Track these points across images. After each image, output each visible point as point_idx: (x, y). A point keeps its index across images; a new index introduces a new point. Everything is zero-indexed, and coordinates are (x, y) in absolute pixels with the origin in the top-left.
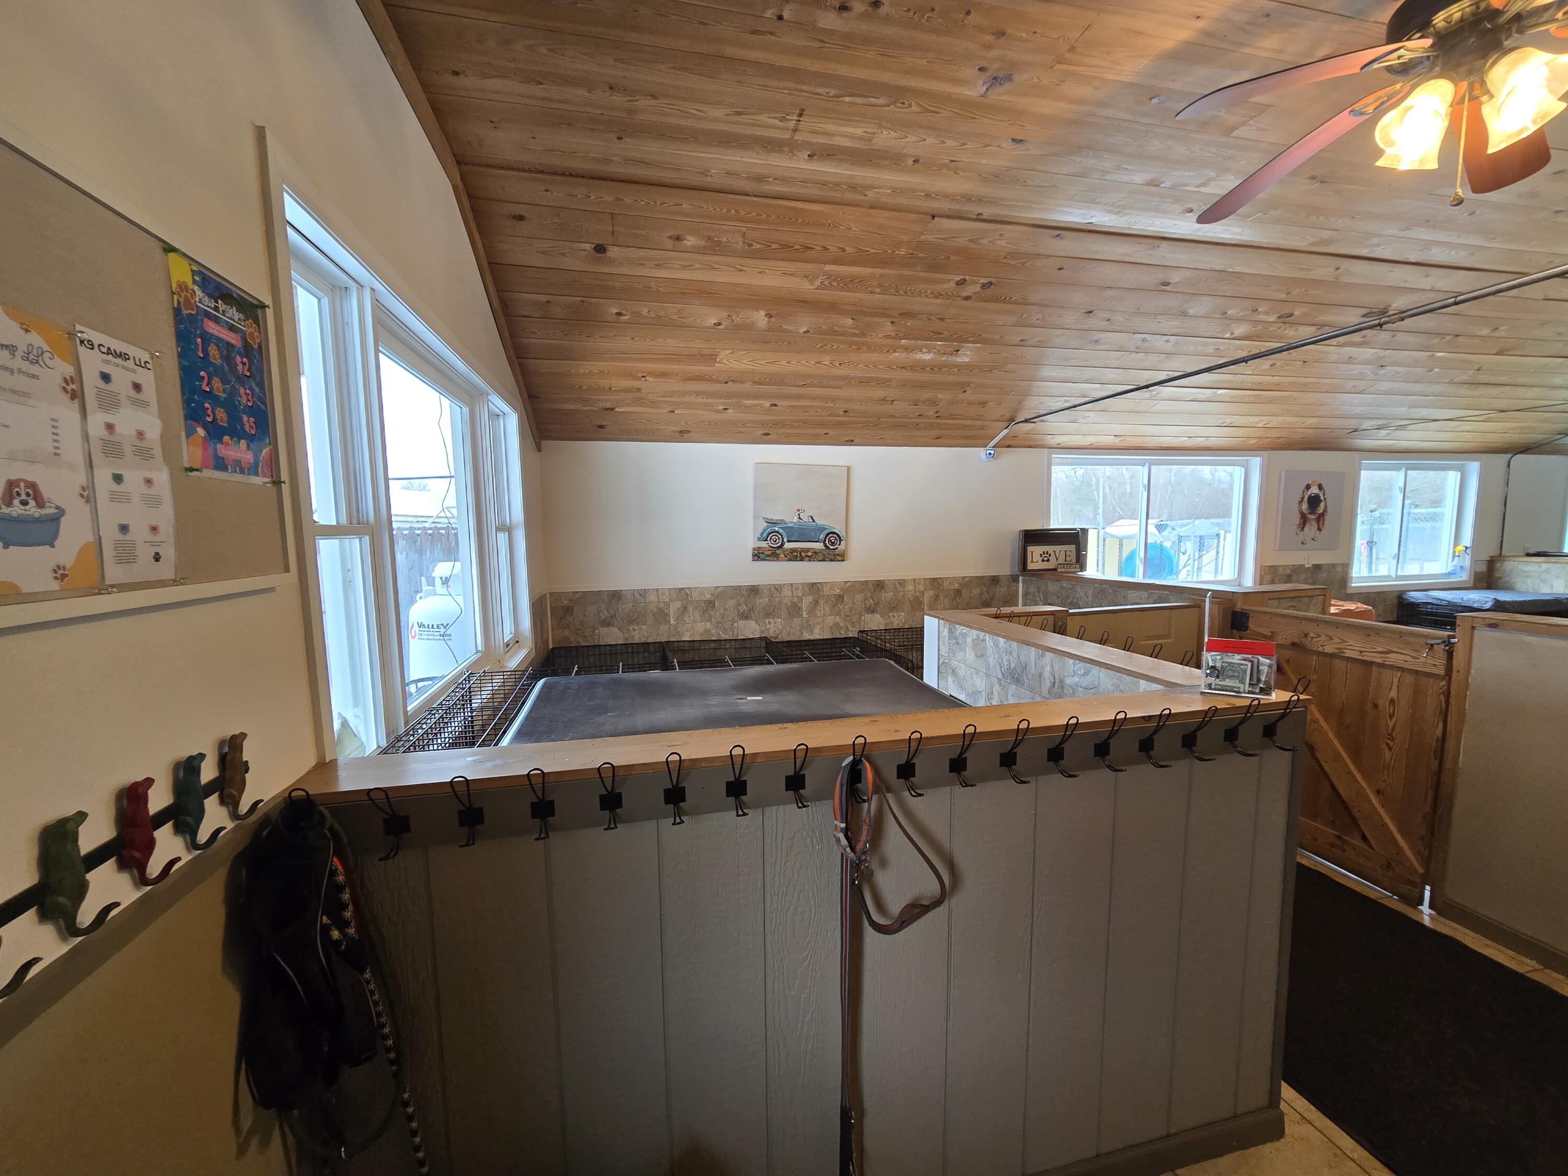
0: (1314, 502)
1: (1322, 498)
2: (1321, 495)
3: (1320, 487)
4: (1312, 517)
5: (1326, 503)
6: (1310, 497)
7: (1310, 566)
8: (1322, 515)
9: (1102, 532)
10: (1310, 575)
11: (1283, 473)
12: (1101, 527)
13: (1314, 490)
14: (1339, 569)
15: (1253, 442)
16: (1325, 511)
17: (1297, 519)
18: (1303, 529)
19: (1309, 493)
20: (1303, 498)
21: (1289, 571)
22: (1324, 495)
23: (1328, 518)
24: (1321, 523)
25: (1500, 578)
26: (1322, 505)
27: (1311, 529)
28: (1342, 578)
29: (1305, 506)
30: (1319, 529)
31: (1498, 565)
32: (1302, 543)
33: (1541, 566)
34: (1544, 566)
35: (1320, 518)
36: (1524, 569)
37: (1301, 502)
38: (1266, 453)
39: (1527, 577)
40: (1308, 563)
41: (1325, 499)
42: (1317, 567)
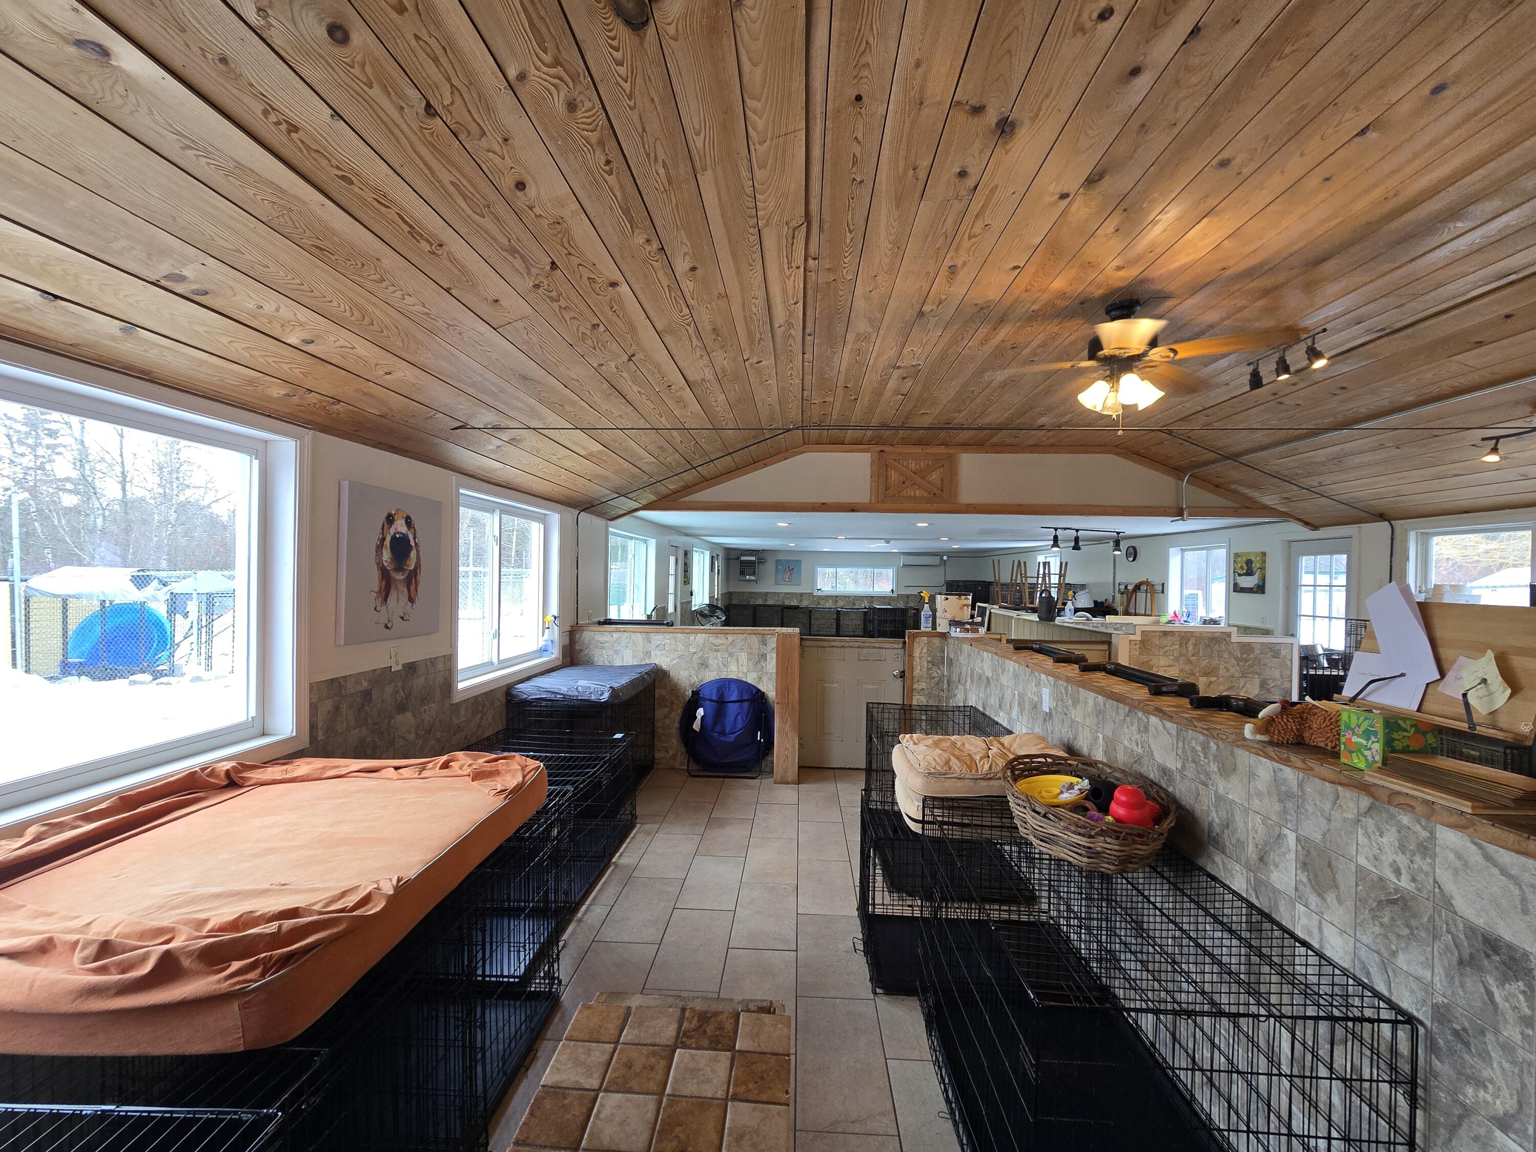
0: (401, 547)
1: (412, 543)
2: (411, 537)
3: (409, 522)
4: (400, 577)
5: (418, 552)
6: (394, 538)
7: (400, 667)
8: (413, 575)
9: (20, 587)
10: (400, 684)
11: (346, 484)
12: (17, 575)
13: (400, 526)
14: (440, 666)
15: (277, 391)
16: (418, 566)
17: (374, 581)
18: (385, 599)
19: (392, 531)
20: (383, 539)
21: (365, 684)
22: (414, 538)
23: (423, 578)
24: (412, 588)
25: (581, 650)
26: (413, 554)
27: (398, 601)
28: (445, 679)
29: (386, 555)
30: (411, 600)
31: (578, 636)
32: (386, 627)
33: (612, 636)
34: (615, 635)
35: (412, 578)
36: (600, 639)
37: (380, 547)
38: (308, 435)
39: (603, 648)
40: (397, 663)
41: (416, 544)
42: (411, 668)
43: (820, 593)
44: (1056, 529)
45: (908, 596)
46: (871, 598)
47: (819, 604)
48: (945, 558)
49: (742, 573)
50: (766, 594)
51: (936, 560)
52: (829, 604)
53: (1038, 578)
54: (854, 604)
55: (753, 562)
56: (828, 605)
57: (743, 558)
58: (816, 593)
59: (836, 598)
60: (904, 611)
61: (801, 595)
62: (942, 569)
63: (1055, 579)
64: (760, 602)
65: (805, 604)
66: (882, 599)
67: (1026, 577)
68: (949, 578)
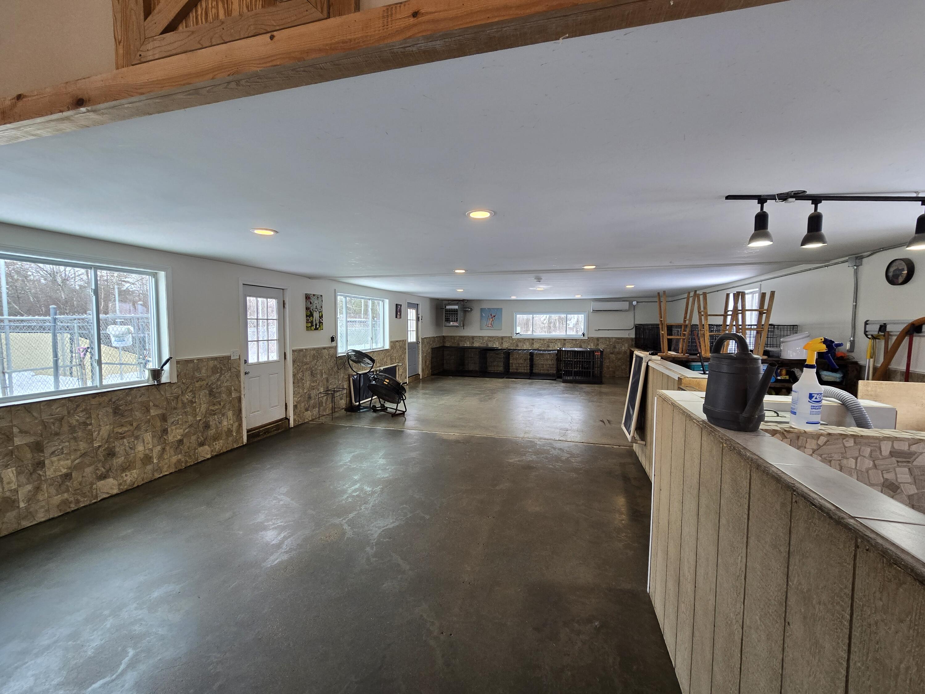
43: (518, 337)
44: (762, 200)
45: (598, 339)
46: (564, 341)
47: (517, 346)
48: (635, 303)
49: (448, 320)
50: (473, 338)
51: (625, 306)
52: (527, 346)
53: (725, 316)
54: (548, 346)
55: (455, 311)
56: (525, 347)
57: (448, 307)
58: (515, 337)
59: (532, 341)
60: (592, 352)
61: (502, 338)
62: (631, 314)
63: (751, 319)
64: (467, 344)
65: (505, 345)
66: (574, 341)
67: (707, 315)
68: (636, 323)
